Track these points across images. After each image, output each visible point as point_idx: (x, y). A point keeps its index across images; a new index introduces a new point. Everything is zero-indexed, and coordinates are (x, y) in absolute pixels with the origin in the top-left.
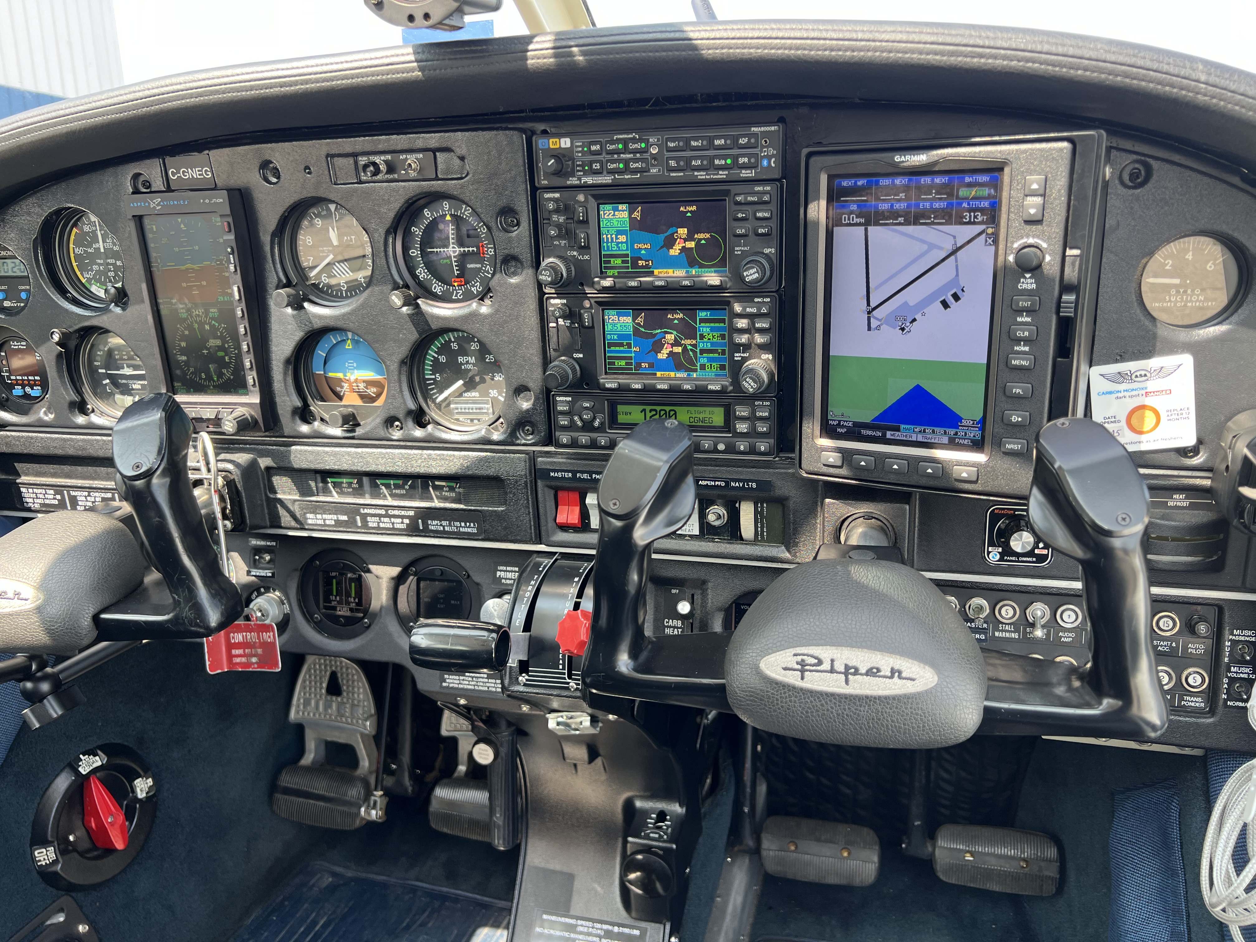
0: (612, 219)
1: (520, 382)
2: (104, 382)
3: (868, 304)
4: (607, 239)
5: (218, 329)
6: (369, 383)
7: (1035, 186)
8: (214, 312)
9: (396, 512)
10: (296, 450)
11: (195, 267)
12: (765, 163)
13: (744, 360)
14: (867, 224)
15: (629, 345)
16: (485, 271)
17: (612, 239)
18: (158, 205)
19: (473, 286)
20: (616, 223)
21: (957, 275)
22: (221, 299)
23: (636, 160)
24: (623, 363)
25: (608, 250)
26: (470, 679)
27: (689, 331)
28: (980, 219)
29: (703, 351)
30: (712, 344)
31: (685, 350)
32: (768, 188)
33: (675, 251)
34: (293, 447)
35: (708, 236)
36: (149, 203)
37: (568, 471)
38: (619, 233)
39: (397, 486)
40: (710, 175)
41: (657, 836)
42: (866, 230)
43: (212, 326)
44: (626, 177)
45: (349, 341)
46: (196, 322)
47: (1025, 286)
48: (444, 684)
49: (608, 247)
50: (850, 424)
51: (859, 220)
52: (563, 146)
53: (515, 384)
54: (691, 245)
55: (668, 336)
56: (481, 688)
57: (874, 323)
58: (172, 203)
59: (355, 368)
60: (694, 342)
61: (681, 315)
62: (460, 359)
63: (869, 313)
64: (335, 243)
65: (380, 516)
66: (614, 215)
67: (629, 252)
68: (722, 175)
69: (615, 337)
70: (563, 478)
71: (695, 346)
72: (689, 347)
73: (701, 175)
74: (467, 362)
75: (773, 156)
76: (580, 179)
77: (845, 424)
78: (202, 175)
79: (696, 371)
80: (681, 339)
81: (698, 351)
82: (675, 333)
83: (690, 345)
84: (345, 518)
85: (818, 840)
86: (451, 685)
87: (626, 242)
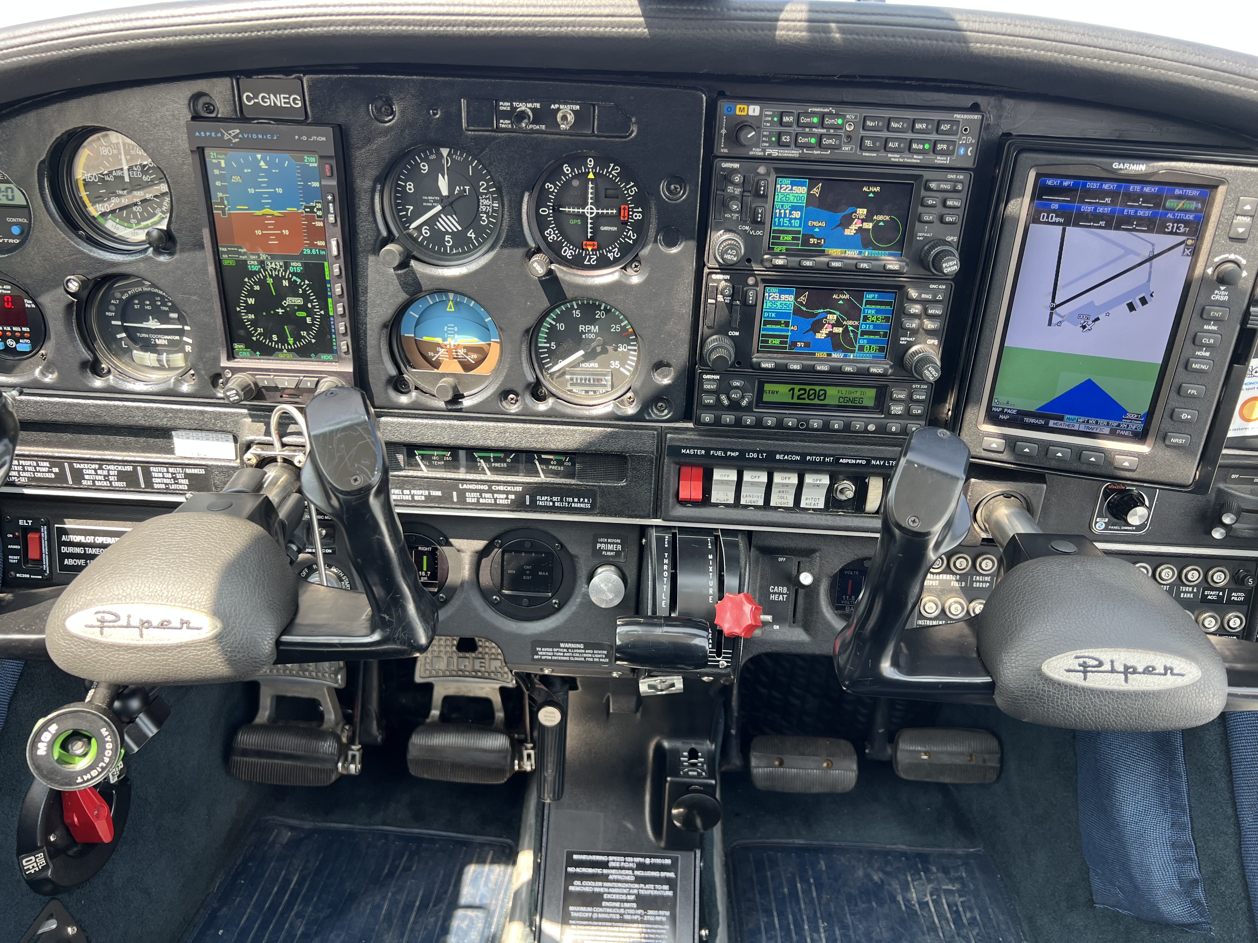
0: (788, 194)
1: (659, 357)
2: (119, 336)
3: (1053, 301)
4: (780, 213)
5: (300, 286)
6: (470, 349)
7: (1248, 207)
8: (296, 266)
9: (501, 488)
10: (386, 423)
11: (276, 213)
12: (962, 151)
13: (910, 345)
14: (1066, 223)
15: (787, 324)
16: (626, 236)
17: (785, 214)
18: (235, 137)
19: (610, 251)
20: (792, 198)
21: (1149, 280)
22: (307, 251)
23: (830, 136)
24: (777, 342)
25: (779, 225)
26: (565, 650)
27: (852, 312)
28: (1182, 230)
29: (864, 333)
30: (875, 326)
31: (846, 331)
32: (961, 177)
33: (850, 231)
34: (383, 419)
35: (888, 218)
36: (223, 134)
37: (701, 449)
38: (794, 208)
39: (497, 460)
40: (904, 158)
41: (695, 773)
42: (1064, 230)
43: (293, 283)
44: (815, 152)
45: (451, 303)
46: (271, 276)
47: (1218, 297)
48: (536, 657)
49: (779, 222)
50: (1014, 412)
51: (1057, 220)
52: (751, 113)
53: (656, 360)
54: (869, 226)
55: (830, 317)
56: (576, 659)
57: (1056, 319)
58: (255, 136)
59: (455, 333)
60: (857, 323)
61: (847, 296)
62: (581, 328)
63: (1052, 309)
64: (445, 192)
65: (481, 492)
66: (791, 190)
67: (801, 229)
68: (916, 159)
69: (773, 315)
70: (695, 455)
71: (857, 327)
72: (851, 328)
73: (895, 158)
74: (589, 331)
75: (971, 144)
76: (764, 150)
77: (1009, 411)
78: (289, 103)
79: (853, 352)
80: (844, 320)
81: (859, 332)
82: (838, 313)
83: (852, 326)
84: (439, 493)
85: (802, 754)
86: (543, 658)
87: (800, 219)
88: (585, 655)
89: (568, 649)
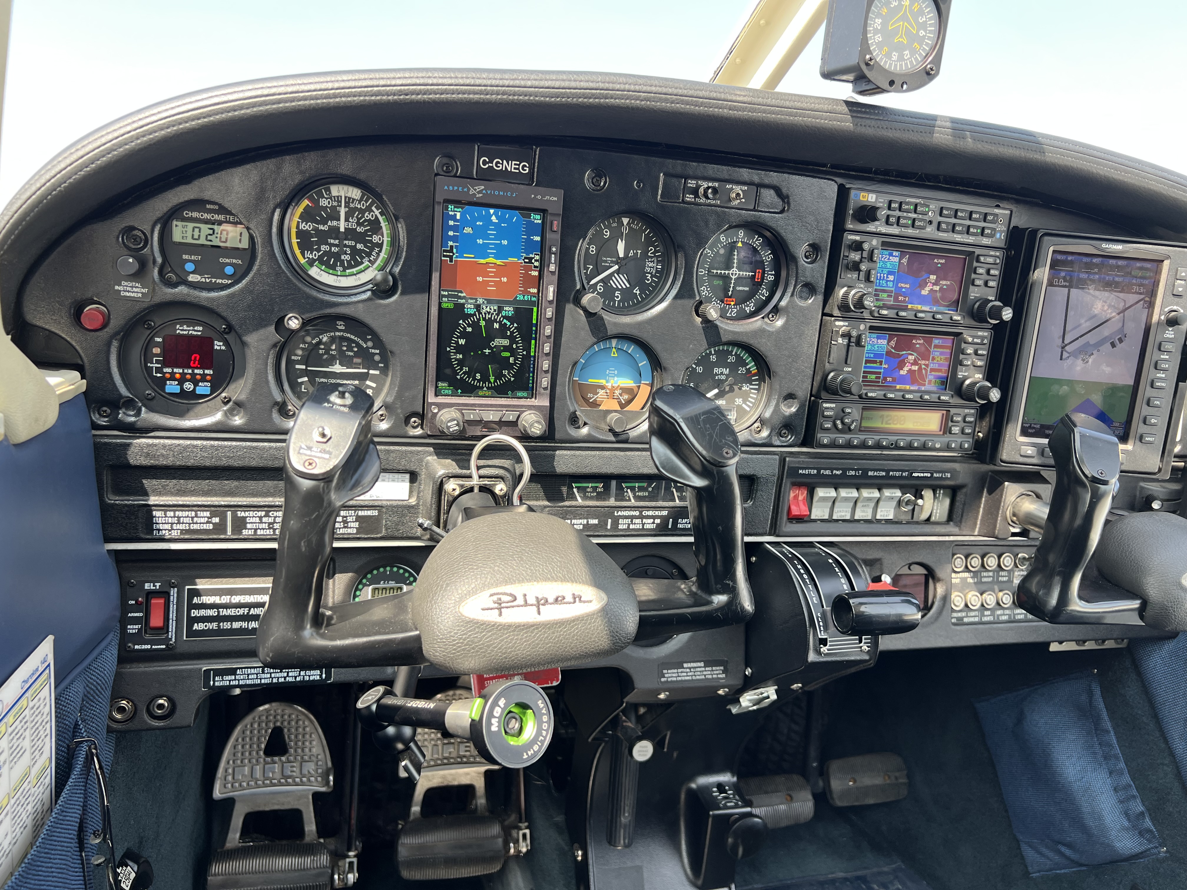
0: (887, 262)
1: (790, 391)
3: (1063, 342)
4: (881, 277)
5: (509, 329)
6: (625, 390)
7: (1183, 274)
8: (509, 310)
9: (650, 513)
10: (560, 455)
12: (998, 235)
13: (965, 378)
14: (1070, 287)
15: (881, 363)
16: (761, 294)
17: (884, 277)
18: (479, 193)
19: (748, 306)
20: (888, 265)
21: (1123, 326)
22: (520, 297)
23: (921, 220)
24: (873, 377)
25: (879, 286)
26: (688, 670)
27: (925, 355)
28: (1142, 291)
29: (932, 370)
30: (940, 365)
31: (920, 369)
32: (998, 254)
33: (925, 292)
34: (558, 452)
35: (949, 283)
36: (469, 189)
37: (814, 468)
38: (890, 273)
39: (641, 489)
40: (963, 238)
41: (732, 804)
42: (1069, 291)
43: (503, 326)
44: (909, 231)
45: (614, 349)
46: (484, 319)
47: (1168, 335)
48: (663, 680)
49: (880, 283)
50: (1038, 426)
51: (1065, 284)
52: (870, 200)
53: (785, 393)
54: (937, 288)
55: (910, 357)
56: (698, 677)
57: (1065, 355)
58: (497, 193)
59: (616, 375)
60: (927, 362)
61: (922, 341)
62: (716, 370)
63: (1063, 348)
64: (621, 255)
65: (632, 517)
66: (889, 259)
67: (893, 289)
68: (971, 239)
69: (872, 356)
70: (809, 475)
71: (927, 365)
72: (923, 366)
73: (958, 238)
74: (722, 374)
75: (1003, 231)
76: (877, 228)
77: (1035, 426)
78: (518, 169)
79: (924, 385)
80: (919, 360)
81: (929, 370)
82: (915, 354)
83: (924, 364)
84: (596, 521)
86: (669, 679)
87: (893, 281)
88: (705, 673)
89: (690, 668)
